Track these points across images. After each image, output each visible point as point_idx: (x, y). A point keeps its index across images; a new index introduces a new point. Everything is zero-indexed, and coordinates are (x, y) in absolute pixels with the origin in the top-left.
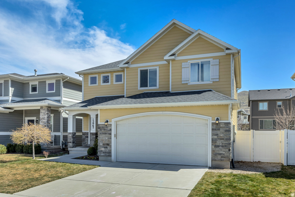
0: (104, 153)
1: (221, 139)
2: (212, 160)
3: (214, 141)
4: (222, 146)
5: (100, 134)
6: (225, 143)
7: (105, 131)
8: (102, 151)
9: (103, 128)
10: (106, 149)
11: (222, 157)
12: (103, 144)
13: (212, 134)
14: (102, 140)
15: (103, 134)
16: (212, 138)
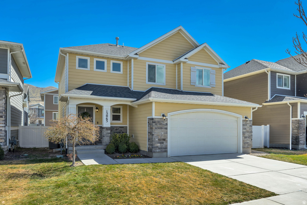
0: (159, 149)
1: (248, 132)
2: (243, 148)
3: (244, 133)
4: (248, 137)
5: (156, 128)
6: (250, 135)
7: (161, 125)
8: (157, 147)
9: (158, 122)
10: (162, 144)
11: (248, 145)
12: (159, 139)
13: (243, 128)
14: (158, 135)
15: (159, 128)
16: (243, 131)
